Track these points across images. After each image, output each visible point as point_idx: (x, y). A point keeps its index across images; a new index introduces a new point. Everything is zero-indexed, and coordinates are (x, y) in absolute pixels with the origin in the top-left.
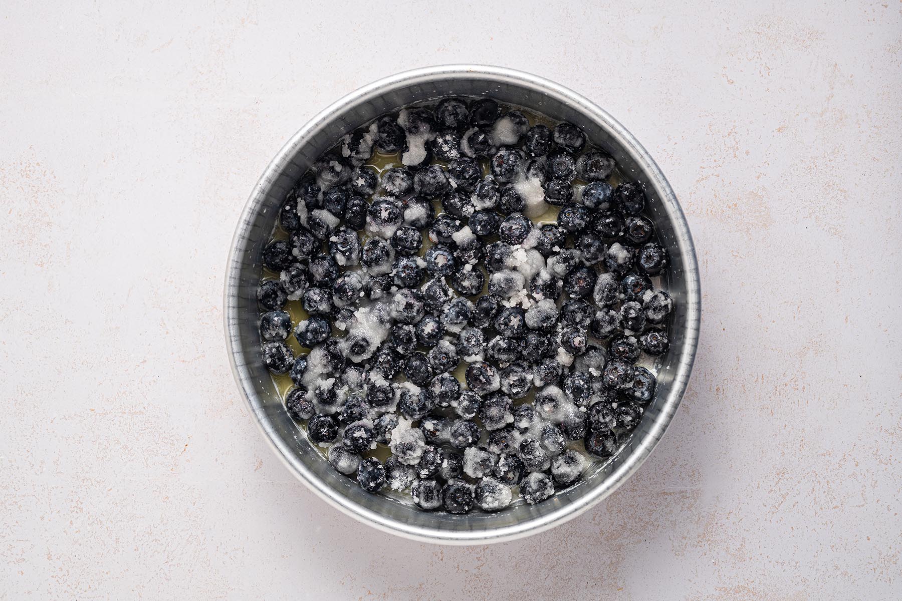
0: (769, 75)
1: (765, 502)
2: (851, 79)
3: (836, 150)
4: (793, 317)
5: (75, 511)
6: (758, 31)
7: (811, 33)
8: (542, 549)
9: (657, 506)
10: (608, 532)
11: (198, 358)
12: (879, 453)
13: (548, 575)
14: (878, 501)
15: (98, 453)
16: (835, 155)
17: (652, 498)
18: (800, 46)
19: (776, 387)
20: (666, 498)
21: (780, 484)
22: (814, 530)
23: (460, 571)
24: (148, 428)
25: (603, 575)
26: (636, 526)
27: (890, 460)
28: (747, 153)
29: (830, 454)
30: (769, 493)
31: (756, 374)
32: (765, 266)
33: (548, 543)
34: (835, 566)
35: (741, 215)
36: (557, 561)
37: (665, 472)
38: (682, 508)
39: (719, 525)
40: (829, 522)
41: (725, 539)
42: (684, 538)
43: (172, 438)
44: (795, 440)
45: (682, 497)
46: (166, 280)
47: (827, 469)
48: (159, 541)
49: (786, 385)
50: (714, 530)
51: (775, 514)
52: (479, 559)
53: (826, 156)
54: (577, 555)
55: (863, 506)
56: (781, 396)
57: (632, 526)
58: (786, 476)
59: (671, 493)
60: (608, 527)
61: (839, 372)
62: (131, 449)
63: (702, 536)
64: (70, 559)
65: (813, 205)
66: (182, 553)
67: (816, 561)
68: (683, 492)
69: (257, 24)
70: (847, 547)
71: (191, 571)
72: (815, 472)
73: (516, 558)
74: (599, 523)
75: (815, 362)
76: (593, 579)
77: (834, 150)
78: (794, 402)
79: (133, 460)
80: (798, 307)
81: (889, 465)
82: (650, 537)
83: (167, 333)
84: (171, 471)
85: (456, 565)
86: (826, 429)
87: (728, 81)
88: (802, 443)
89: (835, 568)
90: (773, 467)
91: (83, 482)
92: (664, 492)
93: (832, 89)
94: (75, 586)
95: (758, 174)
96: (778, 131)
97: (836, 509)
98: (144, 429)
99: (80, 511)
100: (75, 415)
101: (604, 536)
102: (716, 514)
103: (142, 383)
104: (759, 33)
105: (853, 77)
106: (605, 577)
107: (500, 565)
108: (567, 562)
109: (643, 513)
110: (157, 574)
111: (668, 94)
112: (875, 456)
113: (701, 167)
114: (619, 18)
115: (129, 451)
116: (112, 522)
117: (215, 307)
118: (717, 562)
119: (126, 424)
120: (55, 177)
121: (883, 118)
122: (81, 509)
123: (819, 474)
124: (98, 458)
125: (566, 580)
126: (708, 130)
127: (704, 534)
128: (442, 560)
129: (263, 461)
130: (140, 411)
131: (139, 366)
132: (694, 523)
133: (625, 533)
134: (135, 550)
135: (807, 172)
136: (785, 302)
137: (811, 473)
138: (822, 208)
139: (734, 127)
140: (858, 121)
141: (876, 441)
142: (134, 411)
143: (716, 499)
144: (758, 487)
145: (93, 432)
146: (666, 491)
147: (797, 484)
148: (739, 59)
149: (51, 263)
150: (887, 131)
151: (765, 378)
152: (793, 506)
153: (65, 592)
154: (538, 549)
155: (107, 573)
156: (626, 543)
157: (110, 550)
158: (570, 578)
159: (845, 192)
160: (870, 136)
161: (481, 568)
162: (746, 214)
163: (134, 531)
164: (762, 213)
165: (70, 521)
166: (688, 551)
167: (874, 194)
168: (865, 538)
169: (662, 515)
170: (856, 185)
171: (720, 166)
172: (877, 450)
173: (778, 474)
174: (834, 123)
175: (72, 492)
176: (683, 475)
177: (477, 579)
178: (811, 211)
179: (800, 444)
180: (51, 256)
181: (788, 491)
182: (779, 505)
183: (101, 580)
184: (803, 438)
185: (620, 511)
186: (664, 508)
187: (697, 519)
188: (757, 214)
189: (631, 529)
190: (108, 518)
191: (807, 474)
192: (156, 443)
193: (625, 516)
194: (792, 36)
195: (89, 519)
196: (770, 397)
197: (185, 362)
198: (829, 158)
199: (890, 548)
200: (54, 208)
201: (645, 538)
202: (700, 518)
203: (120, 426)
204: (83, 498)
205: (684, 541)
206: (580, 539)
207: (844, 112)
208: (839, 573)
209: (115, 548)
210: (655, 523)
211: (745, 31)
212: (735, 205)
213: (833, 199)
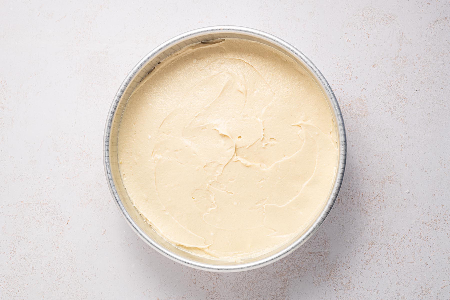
0: (368, 38)
1: (362, 259)
2: (410, 41)
3: (402, 77)
4: (378, 163)
5: (12, 253)
6: (363, 15)
7: (390, 17)
8: (246, 280)
9: (306, 259)
10: (281, 272)
11: (75, 177)
12: (421, 235)
13: (249, 293)
14: (421, 260)
15: (24, 223)
16: (402, 80)
17: (303, 255)
18: (384, 23)
19: (369, 199)
20: (311, 255)
21: (370, 249)
22: (388, 274)
23: (204, 289)
24: (50, 212)
25: (277, 294)
26: (295, 269)
27: (427, 238)
28: (357, 78)
29: (396, 235)
30: (364, 254)
31: (359, 192)
32: (364, 136)
33: (249, 277)
34: (398, 293)
35: (353, 110)
36: (254, 286)
37: (311, 242)
38: (319, 260)
39: (338, 270)
40: (396, 271)
41: (341, 277)
42: (320, 276)
43: (61, 217)
44: (379, 227)
45: (319, 255)
46: (60, 137)
47: (395, 243)
48: (53, 269)
49: (374, 199)
50: (335, 273)
51: (367, 265)
52: (214, 284)
53: (397, 80)
54: (264, 283)
55: (413, 262)
56: (371, 204)
57: (293, 269)
58: (373, 246)
59: (314, 253)
60: (281, 269)
61: (402, 192)
62: (41, 222)
63: (329, 276)
64: (9, 277)
65: (390, 106)
66: (65, 276)
67: (388, 291)
68: (319, 252)
69: (108, 8)
70: (404, 284)
71: (69, 285)
72: (389, 244)
73: (233, 284)
74: (276, 267)
75: (390, 187)
76: (272, 296)
77: (401, 77)
78: (378, 208)
79: (41, 228)
80: (381, 158)
81: (427, 241)
82: (302, 275)
83: (60, 164)
84: (60, 234)
85: (202, 287)
86: (394, 222)
87: (347, 40)
88: (382, 229)
89: (398, 294)
90: (367, 241)
91: (17, 238)
92: (310, 252)
93: (401, 45)
94: (12, 290)
95: (362, 89)
96: (373, 67)
97: (399, 264)
98: (47, 212)
99: (15, 253)
100: (14, 204)
101: (278, 274)
102: (336, 264)
103: (47, 189)
104: (363, 16)
105: (411, 40)
106: (278, 295)
107: (225, 287)
108: (259, 287)
109: (299, 263)
110: (52, 286)
111: (316, 47)
112: (420, 236)
113: (333, 85)
114: (292, 7)
115: (40, 223)
116: (30, 259)
117: (84, 152)
118: (336, 289)
119: (39, 210)
120: (6, 84)
121: (427, 61)
122: (15, 252)
123: (391, 245)
124: (24, 226)
125: (258, 296)
126: (337, 65)
127: (330, 274)
128: (195, 283)
129: (106, 230)
130: (45, 203)
131: (46, 180)
132: (325, 268)
133: (289, 272)
134: (41, 273)
135: (387, 88)
136: (375, 155)
137: (386, 244)
138: (394, 107)
139: (350, 64)
140: (414, 62)
141: (420, 228)
142: (43, 203)
143: (337, 257)
144: (359, 251)
145: (22, 213)
146: (311, 252)
147: (379, 250)
148: (353, 29)
149: (3, 127)
150: (428, 69)
151: (363, 195)
152: (377, 261)
153: (7, 293)
154: (244, 279)
155: (27, 285)
156: (290, 278)
157: (29, 273)
158: (261, 295)
159: (406, 99)
160: (420, 71)
161: (215, 288)
162: (355, 109)
163: (41, 264)
164: (364, 109)
165: (10, 257)
166: (321, 283)
167: (421, 100)
168: (414, 280)
169: (308, 264)
170: (412, 95)
171: (342, 84)
172: (421, 233)
173: (369, 245)
174: (401, 63)
175: (11, 243)
176: (320, 244)
177: (213, 294)
178: (389, 108)
179: (381, 229)
180: (4, 123)
181: (374, 254)
182: (369, 261)
183: (24, 288)
184: (382, 226)
185: (287, 261)
186: (310, 260)
187: (326, 266)
188: (361, 109)
189: (293, 271)
190: (29, 257)
191: (385, 245)
192: (54, 220)
193: (289, 264)
194: (381, 18)
195: (19, 257)
196: (366, 205)
197: (69, 179)
198: (398, 81)
199: (427, 285)
200: (6, 100)
201: (299, 276)
202: (328, 266)
203: (35, 210)
204: (17, 246)
205: (320, 278)
206: (266, 275)
207: (407, 58)
208: (400, 297)
209: (32, 272)
210: (305, 268)
211: (357, 15)
212: (350, 104)
213: (400, 102)
